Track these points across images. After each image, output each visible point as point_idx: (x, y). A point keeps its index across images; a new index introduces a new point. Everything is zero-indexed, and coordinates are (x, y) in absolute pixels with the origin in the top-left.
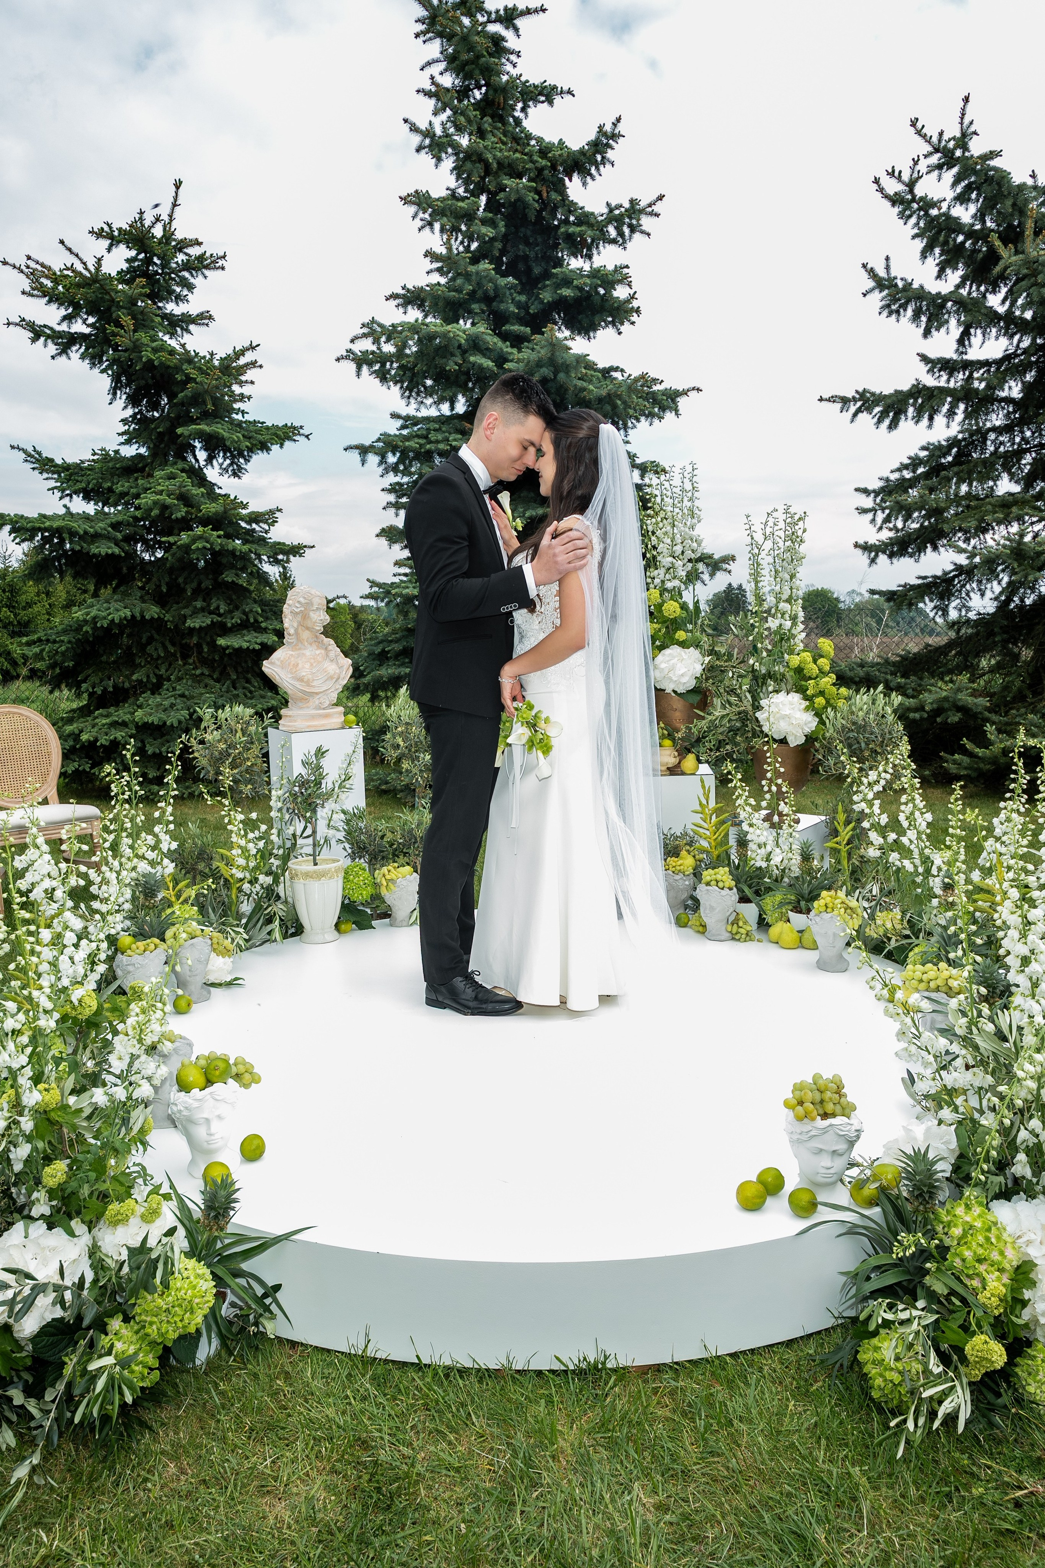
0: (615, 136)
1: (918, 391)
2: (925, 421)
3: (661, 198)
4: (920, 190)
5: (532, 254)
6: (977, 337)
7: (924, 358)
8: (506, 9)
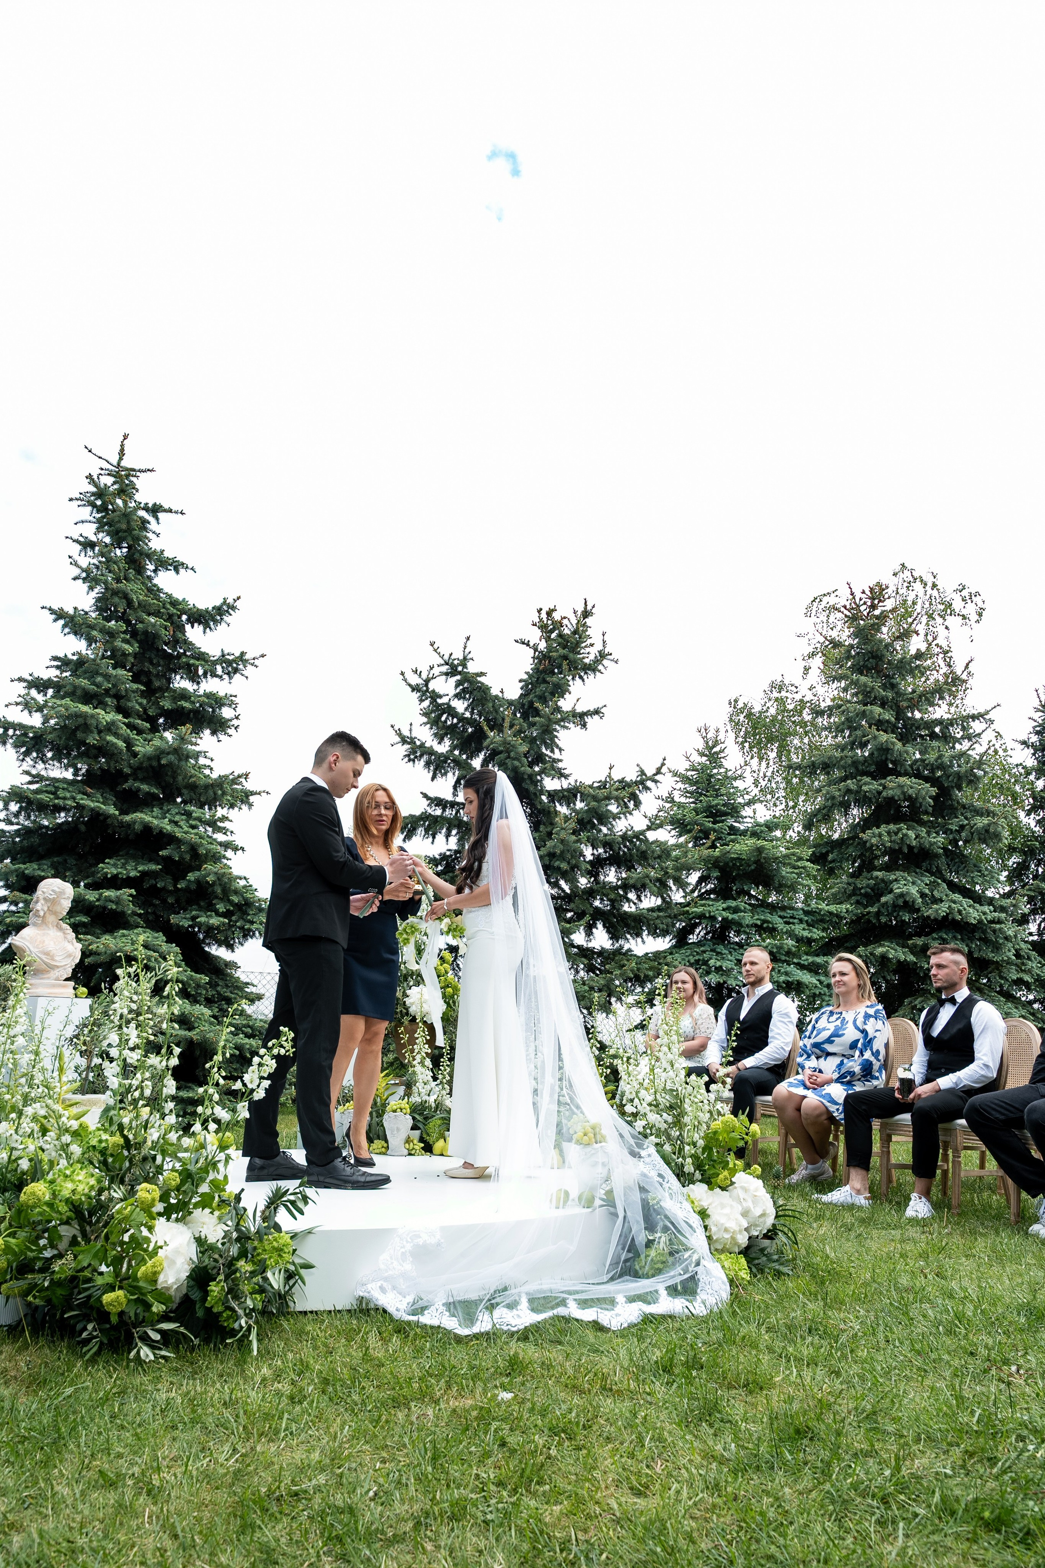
0: (233, 608)
1: (425, 817)
2: (430, 839)
3: (263, 656)
4: (432, 686)
5: (154, 672)
7: (425, 796)
8: (155, 504)
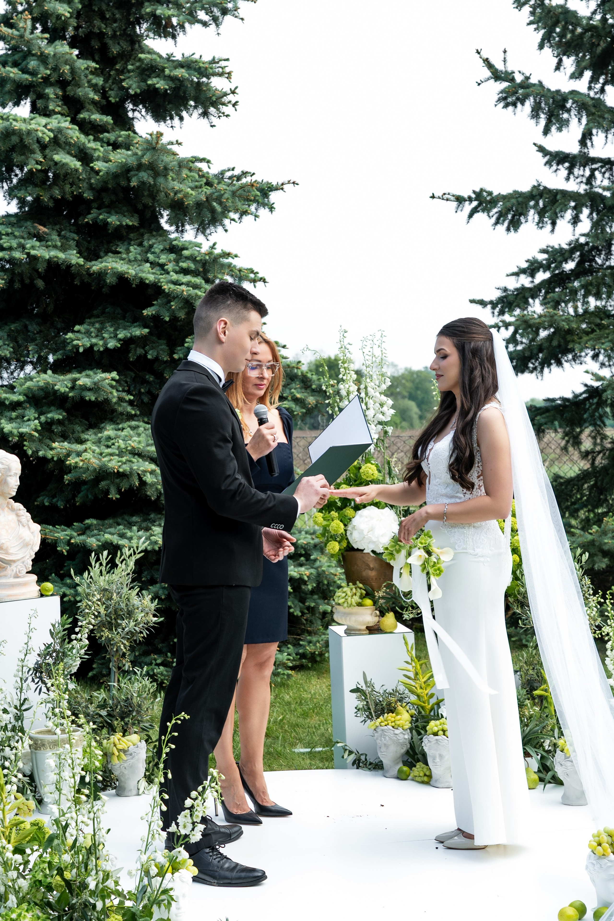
1: (538, 192)
6: (598, 137)
7: (542, 151)
